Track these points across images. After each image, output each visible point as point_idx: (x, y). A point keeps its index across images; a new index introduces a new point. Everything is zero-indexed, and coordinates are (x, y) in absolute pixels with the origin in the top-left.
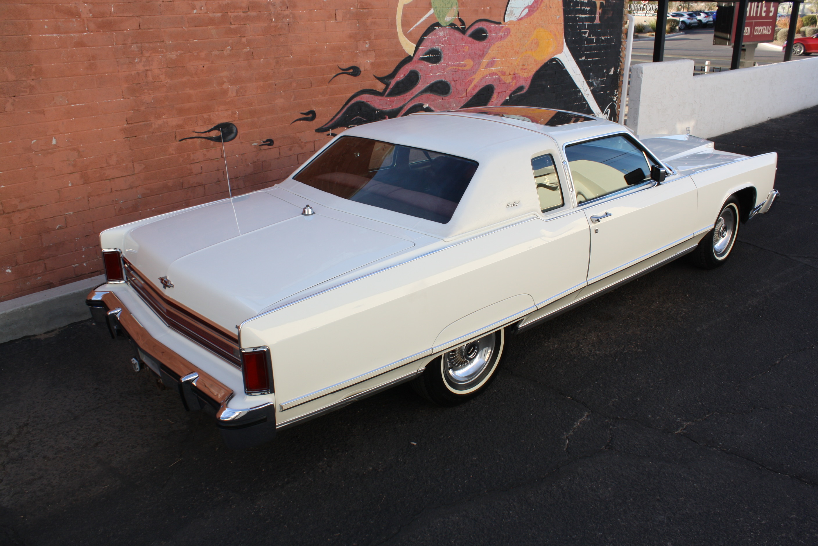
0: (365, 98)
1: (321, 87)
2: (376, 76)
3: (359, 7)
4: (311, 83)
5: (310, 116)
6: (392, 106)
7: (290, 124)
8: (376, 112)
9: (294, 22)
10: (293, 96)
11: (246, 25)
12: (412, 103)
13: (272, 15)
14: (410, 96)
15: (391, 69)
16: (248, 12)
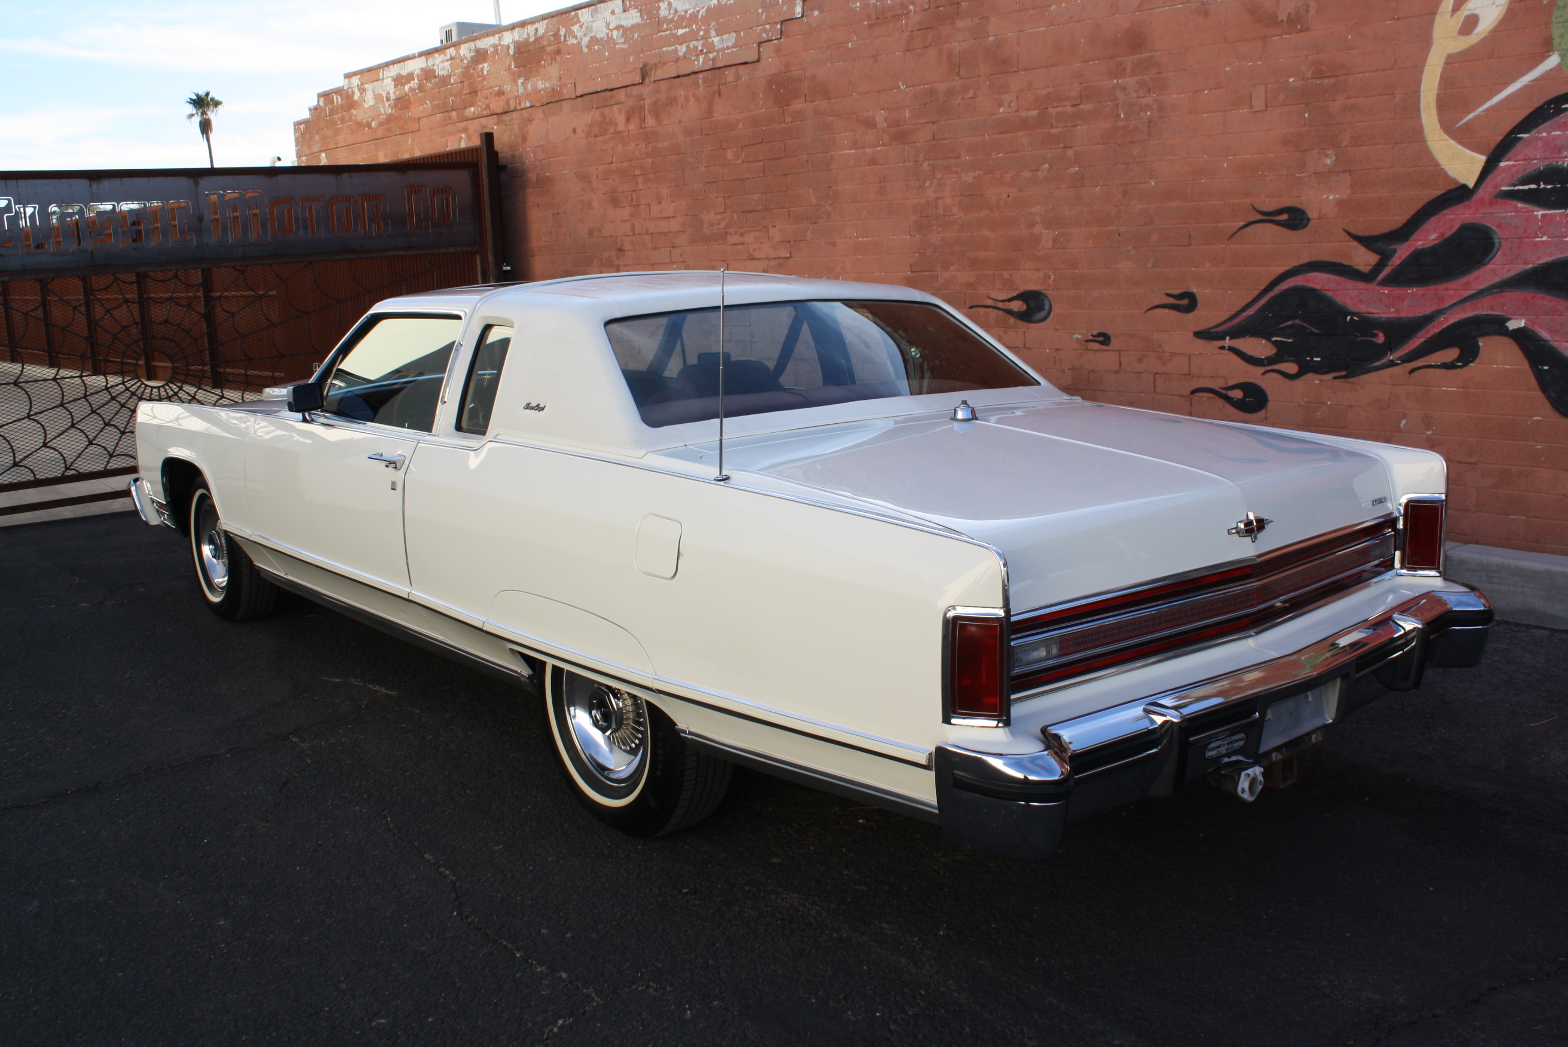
0: (1319, 281)
1: (1211, 247)
2: (1352, 231)
3: (1309, 75)
4: (1190, 237)
5: (1185, 302)
6: (1397, 311)
7: (1144, 311)
8: (1349, 318)
9: (1161, 118)
10: (1152, 260)
11: (1075, 126)
12: (1466, 312)
13: (1120, 107)
14: (1459, 290)
15: (1399, 218)
16: (1079, 104)
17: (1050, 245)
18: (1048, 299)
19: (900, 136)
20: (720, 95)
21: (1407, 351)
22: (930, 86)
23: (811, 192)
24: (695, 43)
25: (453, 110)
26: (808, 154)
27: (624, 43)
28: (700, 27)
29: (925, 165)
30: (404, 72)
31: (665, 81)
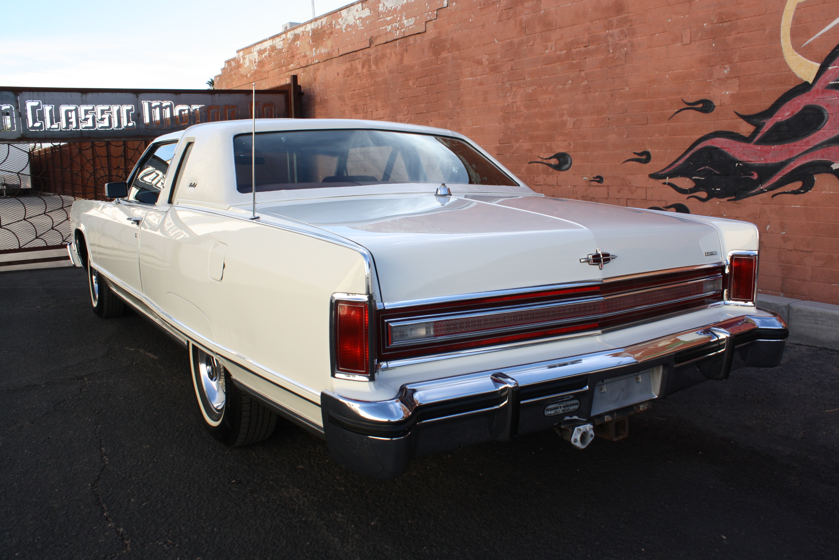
0: (719, 142)
1: (659, 125)
2: (739, 113)
3: (715, 21)
4: (647, 119)
5: (644, 157)
6: (766, 159)
7: (621, 163)
8: (737, 164)
9: (632, 51)
10: (626, 133)
11: (585, 58)
12: (806, 159)
13: (610, 46)
14: (803, 146)
15: (767, 104)
16: (588, 46)
17: (572, 127)
18: (570, 157)
19: (495, 69)
20: (407, 51)
21: (771, 184)
22: (510, 40)
23: (450, 102)
24: (395, 24)
25: (283, 66)
26: (449, 81)
27: (362, 26)
28: (398, 15)
29: (508, 83)
30: (262, 48)
31: (381, 46)
